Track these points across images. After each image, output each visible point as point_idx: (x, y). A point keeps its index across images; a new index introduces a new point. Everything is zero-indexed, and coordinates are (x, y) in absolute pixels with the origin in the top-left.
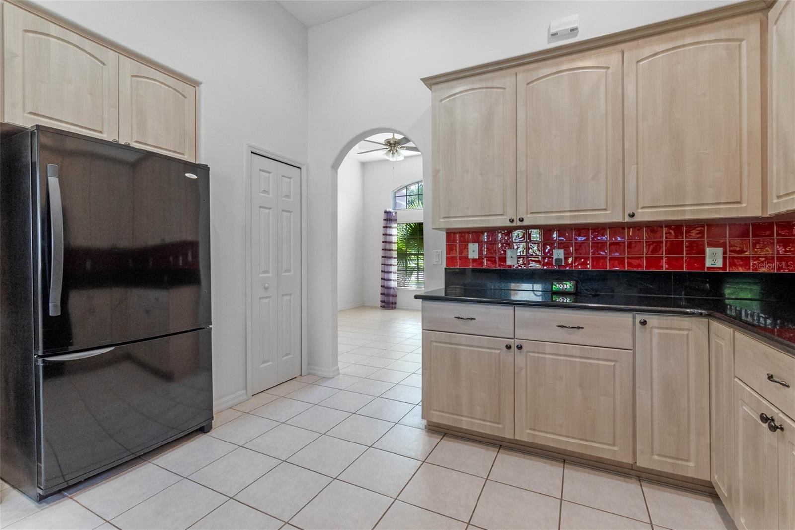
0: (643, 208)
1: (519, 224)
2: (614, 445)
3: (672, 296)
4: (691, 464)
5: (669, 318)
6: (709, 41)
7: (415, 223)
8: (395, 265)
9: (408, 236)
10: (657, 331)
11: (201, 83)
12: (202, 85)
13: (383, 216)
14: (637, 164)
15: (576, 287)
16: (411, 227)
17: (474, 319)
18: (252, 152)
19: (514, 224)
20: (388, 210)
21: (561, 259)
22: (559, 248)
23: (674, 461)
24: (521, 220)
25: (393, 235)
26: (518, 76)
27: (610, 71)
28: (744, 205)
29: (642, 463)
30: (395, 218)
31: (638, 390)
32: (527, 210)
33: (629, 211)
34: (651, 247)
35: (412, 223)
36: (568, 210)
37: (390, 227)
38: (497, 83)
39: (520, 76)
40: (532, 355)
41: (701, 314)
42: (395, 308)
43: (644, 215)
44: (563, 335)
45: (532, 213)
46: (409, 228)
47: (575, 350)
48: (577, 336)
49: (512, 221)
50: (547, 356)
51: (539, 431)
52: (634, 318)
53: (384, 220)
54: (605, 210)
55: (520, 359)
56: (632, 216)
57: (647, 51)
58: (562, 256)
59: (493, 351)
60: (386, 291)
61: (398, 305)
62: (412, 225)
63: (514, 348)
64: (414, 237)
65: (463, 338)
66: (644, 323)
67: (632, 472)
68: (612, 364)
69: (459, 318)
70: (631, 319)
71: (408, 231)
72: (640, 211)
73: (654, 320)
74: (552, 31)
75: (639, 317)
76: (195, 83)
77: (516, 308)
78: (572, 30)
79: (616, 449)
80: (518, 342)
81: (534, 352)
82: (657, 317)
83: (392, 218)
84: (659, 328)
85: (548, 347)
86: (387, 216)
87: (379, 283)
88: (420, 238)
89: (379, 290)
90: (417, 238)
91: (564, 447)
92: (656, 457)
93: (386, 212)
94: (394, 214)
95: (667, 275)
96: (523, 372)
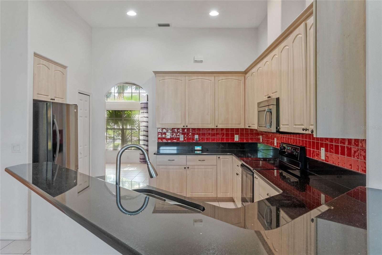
0: (220, 124)
1: (186, 127)
2: (212, 193)
3: (227, 150)
4: (229, 194)
5: (225, 156)
6: (234, 79)
7: (112, 110)
10: (222, 160)
11: (67, 67)
12: (68, 68)
14: (218, 111)
15: (202, 148)
16: (110, 112)
17: (174, 160)
18: (79, 93)
19: (184, 128)
21: (197, 139)
22: (197, 134)
23: (225, 194)
24: (187, 126)
26: (186, 77)
27: (212, 82)
28: (241, 125)
29: (219, 196)
31: (218, 176)
32: (188, 123)
33: (216, 125)
34: (222, 135)
35: (111, 110)
36: (200, 123)
38: (179, 78)
39: (187, 78)
40: (191, 170)
41: (230, 154)
43: (220, 127)
44: (200, 163)
45: (190, 124)
47: (203, 167)
48: (203, 163)
49: (184, 126)
50: (196, 170)
51: (194, 193)
52: (217, 156)
54: (210, 124)
55: (188, 171)
56: (217, 126)
57: (221, 78)
58: (198, 138)
59: (180, 170)
62: (111, 111)
63: (187, 168)
65: (171, 167)
66: (219, 158)
67: (217, 200)
68: (212, 170)
69: (169, 160)
70: (216, 157)
72: (219, 125)
73: (221, 157)
74: (195, 60)
75: (218, 156)
76: (65, 67)
77: (187, 156)
78: (201, 61)
79: (213, 194)
80: (187, 166)
81: (192, 169)
82: (222, 156)
84: (222, 159)
85: (196, 167)
88: (115, 119)
90: (113, 119)
91: (200, 196)
92: (222, 194)
95: (226, 143)
96: (189, 175)
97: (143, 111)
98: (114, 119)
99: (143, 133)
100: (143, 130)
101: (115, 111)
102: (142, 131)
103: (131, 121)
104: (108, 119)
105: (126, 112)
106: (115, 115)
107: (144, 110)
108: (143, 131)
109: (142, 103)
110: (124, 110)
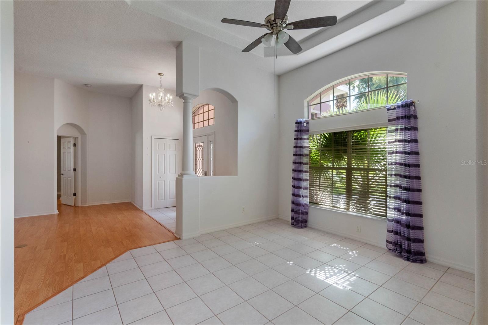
7: (330, 133)
8: (306, 180)
9: (322, 147)
13: (294, 127)
16: (326, 137)
20: (299, 120)
25: (305, 147)
30: (307, 129)
35: (327, 133)
37: (301, 139)
42: (306, 227)
46: (323, 139)
53: (296, 131)
60: (296, 208)
61: (309, 224)
62: (326, 135)
64: (329, 149)
71: (323, 142)
83: (304, 128)
86: (298, 127)
87: (290, 198)
89: (290, 206)
93: (297, 123)
94: (305, 124)
97: (393, 128)
98: (333, 150)
99: (393, 179)
100: (394, 173)
101: (335, 134)
102: (391, 175)
103: (367, 151)
104: (322, 149)
105: (355, 135)
106: (334, 141)
107: (397, 125)
108: (395, 175)
109: (392, 108)
110: (351, 131)
